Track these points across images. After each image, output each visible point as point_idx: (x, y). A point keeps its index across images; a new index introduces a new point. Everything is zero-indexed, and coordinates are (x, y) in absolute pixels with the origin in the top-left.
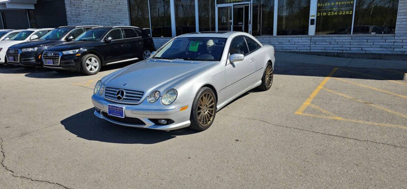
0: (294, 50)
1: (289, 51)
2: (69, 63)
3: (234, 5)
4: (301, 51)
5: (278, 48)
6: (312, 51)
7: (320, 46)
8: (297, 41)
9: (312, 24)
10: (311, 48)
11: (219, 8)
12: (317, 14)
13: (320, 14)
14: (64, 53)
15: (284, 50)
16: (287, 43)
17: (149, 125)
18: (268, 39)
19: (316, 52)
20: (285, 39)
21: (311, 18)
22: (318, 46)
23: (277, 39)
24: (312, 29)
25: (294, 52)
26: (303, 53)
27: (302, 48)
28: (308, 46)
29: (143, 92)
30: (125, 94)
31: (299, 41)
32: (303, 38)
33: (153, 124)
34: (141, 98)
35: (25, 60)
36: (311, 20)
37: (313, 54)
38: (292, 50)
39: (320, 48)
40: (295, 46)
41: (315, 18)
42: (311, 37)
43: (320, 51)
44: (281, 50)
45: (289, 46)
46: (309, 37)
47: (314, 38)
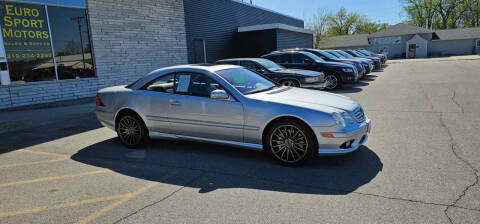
12: (7, 56)
22: (22, 98)
24: (5, 76)
28: (7, 99)
42: (8, 86)
46: (4, 87)
47: (13, 88)
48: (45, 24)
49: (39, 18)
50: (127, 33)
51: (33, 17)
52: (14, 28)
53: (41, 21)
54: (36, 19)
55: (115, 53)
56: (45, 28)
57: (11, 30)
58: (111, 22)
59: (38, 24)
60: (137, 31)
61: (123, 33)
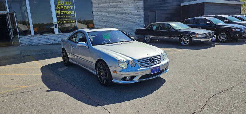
1: (46, 44)
4: (53, 43)
5: (37, 43)
8: (49, 37)
9: (56, 27)
10: (59, 41)
12: (57, 22)
13: (59, 22)
15: (42, 44)
16: (43, 39)
18: (29, 38)
21: (54, 24)
23: (35, 37)
24: (56, 30)
25: (49, 44)
26: (55, 44)
27: (54, 41)
28: (57, 40)
29: (160, 55)
31: (51, 37)
32: (53, 36)
38: (47, 43)
40: (49, 40)
41: (57, 24)
42: (57, 34)
44: (39, 44)
46: (56, 34)
47: (59, 35)
48: (73, 8)
49: (71, 5)
50: (111, 10)
51: (68, 5)
52: (60, 10)
53: (71, 7)
54: (69, 6)
55: (104, 20)
56: (73, 10)
57: (59, 11)
58: (103, 5)
59: (70, 8)
60: (116, 9)
61: (109, 10)
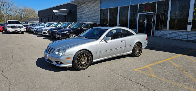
0: (178, 39)
1: (175, 38)
2: (64, 37)
3: (147, 14)
5: (168, 37)
6: (189, 39)
7: (193, 37)
8: (180, 33)
9: (190, 24)
10: (188, 38)
11: (139, 15)
12: (193, 19)
13: (195, 19)
14: (63, 32)
15: (172, 38)
16: (174, 34)
17: (55, 63)
18: (164, 31)
19: (191, 40)
20: (173, 32)
21: (189, 21)
22: (192, 37)
23: (168, 32)
24: (189, 27)
26: (183, 40)
27: (183, 38)
28: (186, 36)
29: (54, 49)
30: (50, 49)
33: (56, 63)
34: (53, 51)
35: (52, 35)
36: (189, 22)
37: (189, 42)
39: (193, 38)
40: (179, 36)
41: (191, 21)
42: (189, 32)
43: (193, 40)
44: (170, 38)
45: (175, 36)
